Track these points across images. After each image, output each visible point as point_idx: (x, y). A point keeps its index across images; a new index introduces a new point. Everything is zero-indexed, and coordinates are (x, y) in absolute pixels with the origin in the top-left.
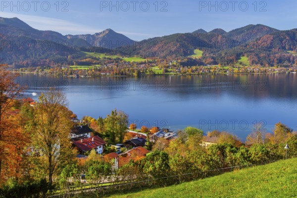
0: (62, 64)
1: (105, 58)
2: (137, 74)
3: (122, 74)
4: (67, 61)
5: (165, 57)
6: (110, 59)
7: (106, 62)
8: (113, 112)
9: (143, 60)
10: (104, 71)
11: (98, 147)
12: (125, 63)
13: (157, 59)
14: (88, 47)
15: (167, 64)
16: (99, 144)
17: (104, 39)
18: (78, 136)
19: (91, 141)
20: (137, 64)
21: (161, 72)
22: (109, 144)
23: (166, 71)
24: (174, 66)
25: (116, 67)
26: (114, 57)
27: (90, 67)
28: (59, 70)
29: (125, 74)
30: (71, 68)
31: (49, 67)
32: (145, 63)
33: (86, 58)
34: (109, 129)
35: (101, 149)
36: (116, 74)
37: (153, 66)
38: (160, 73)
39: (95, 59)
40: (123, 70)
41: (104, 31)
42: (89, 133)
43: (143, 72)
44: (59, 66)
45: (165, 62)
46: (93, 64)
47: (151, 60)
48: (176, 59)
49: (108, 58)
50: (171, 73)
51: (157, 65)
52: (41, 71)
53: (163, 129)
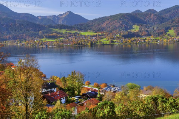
0: (35, 38)
1: (67, 33)
2: (90, 44)
3: (79, 44)
4: (38, 35)
5: (111, 31)
6: (70, 33)
7: (67, 36)
8: (73, 73)
9: (95, 34)
10: (66, 42)
11: (62, 99)
12: (81, 36)
13: (105, 33)
14: (54, 25)
15: (112, 36)
16: (63, 96)
17: (65, 18)
18: (47, 90)
19: (57, 94)
20: (90, 37)
21: (108, 42)
22: (70, 96)
23: (112, 42)
24: (118, 38)
25: (75, 39)
26: (73, 32)
27: (55, 39)
28: (33, 42)
29: (82, 44)
30: (41, 40)
31: (25, 40)
32: (96, 36)
33: (52, 33)
34: (70, 85)
35: (64, 100)
36: (75, 44)
37: (102, 38)
38: (107, 43)
39: (59, 33)
40: (80, 41)
41: (65, 13)
42: (55, 88)
43: (95, 43)
44: (32, 39)
45: (111, 35)
46: (58, 37)
47: (101, 34)
48: (120, 32)
49: (68, 33)
50: (116, 43)
51: (105, 38)
52: (19, 43)
53: (110, 85)
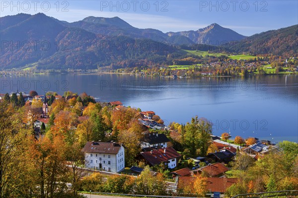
0: (160, 64)
1: (208, 56)
2: (244, 74)
3: (226, 74)
4: (166, 60)
5: (280, 54)
6: (214, 57)
7: (208, 61)
8: (194, 120)
9: (253, 58)
10: (206, 71)
11: (171, 160)
12: (231, 61)
13: (270, 56)
14: (189, 45)
15: (282, 61)
16: (172, 156)
17: (208, 35)
18: (151, 146)
19: (163, 153)
20: (245, 63)
21: (274, 71)
23: (281, 70)
24: (292, 64)
25: (220, 66)
26: (219, 55)
27: (190, 66)
28: (157, 71)
29: (230, 74)
30: (169, 68)
31: (146, 67)
32: (255, 61)
33: (187, 57)
34: (189, 139)
35: (175, 162)
36: (219, 74)
37: (265, 65)
38: (272, 73)
39: (197, 57)
40: (227, 69)
41: (208, 27)
42: (166, 143)
43: (251, 72)
44: (157, 66)
45: (280, 59)
46: (194, 63)
47: (263, 58)
48: (295, 55)
49: (211, 57)
50: (287, 72)
51: (270, 63)
52: (138, 72)
53: (263, 141)
